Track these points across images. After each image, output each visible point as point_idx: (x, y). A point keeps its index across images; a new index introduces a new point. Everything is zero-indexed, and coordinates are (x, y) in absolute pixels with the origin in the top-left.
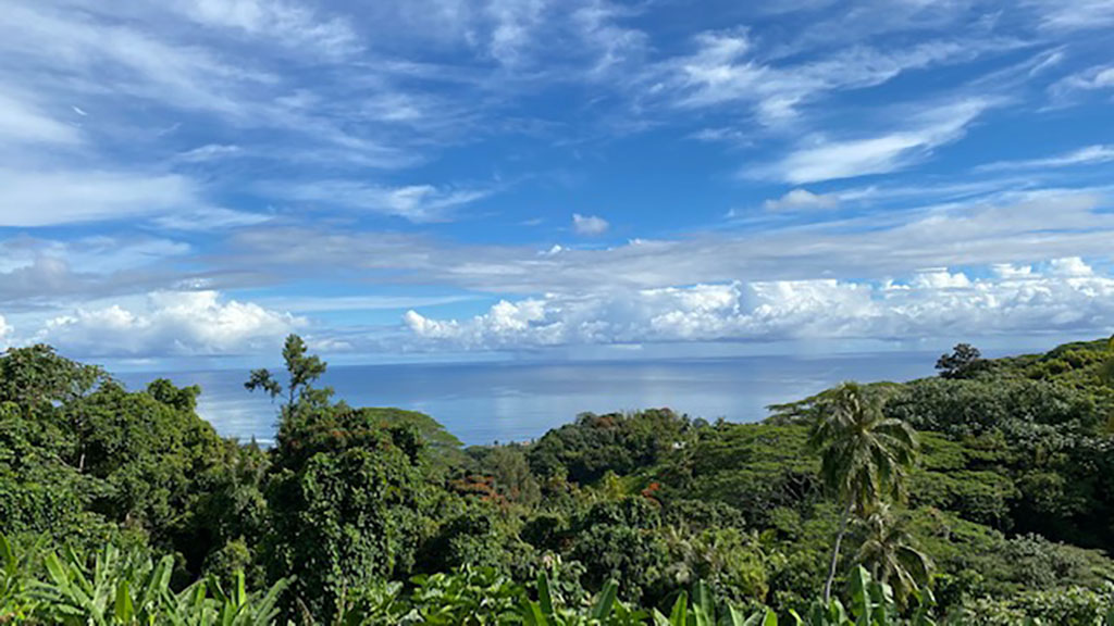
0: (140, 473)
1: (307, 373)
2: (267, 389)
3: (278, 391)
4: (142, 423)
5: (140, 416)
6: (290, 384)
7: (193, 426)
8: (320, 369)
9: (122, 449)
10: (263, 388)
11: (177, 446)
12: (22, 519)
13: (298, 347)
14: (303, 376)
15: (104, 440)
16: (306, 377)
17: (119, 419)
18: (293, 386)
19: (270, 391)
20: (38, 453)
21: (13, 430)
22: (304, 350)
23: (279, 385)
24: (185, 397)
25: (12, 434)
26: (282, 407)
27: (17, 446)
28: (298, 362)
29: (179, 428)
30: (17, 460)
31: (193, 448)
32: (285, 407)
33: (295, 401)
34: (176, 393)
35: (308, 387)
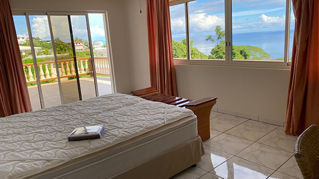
1: (222, 36)
3: (214, 41)
4: (179, 49)
13: (219, 28)
18: (218, 39)
19: (212, 41)
26: (215, 45)
28: (219, 33)
33: (218, 44)
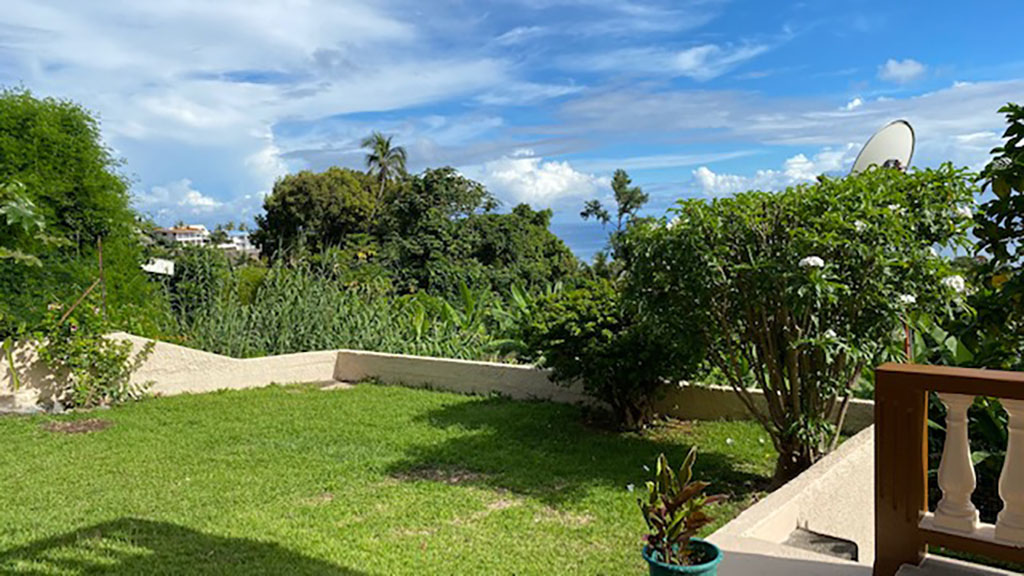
0: (520, 272)
1: (632, 203)
2: (598, 217)
3: (608, 219)
4: (519, 231)
5: (517, 226)
6: (618, 213)
7: (550, 240)
8: (644, 199)
9: (506, 251)
10: (596, 216)
11: (540, 257)
12: (454, 292)
13: (625, 179)
14: (628, 206)
15: (494, 243)
16: (632, 207)
17: (502, 227)
18: (621, 215)
19: (601, 219)
20: (457, 244)
21: (440, 227)
22: (629, 182)
23: (609, 213)
24: (542, 218)
25: (440, 230)
26: (610, 234)
27: (444, 239)
28: (626, 193)
29: (541, 240)
30: (445, 249)
31: (552, 258)
32: (613, 233)
33: (623, 228)
34: (534, 215)
35: (633, 215)
